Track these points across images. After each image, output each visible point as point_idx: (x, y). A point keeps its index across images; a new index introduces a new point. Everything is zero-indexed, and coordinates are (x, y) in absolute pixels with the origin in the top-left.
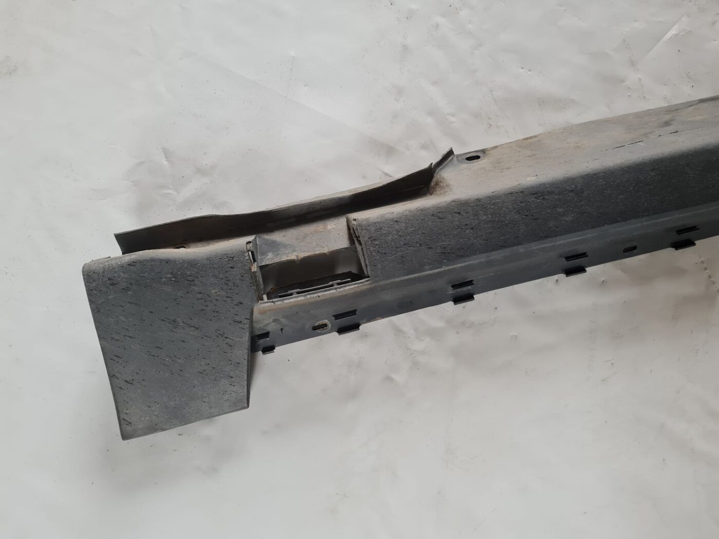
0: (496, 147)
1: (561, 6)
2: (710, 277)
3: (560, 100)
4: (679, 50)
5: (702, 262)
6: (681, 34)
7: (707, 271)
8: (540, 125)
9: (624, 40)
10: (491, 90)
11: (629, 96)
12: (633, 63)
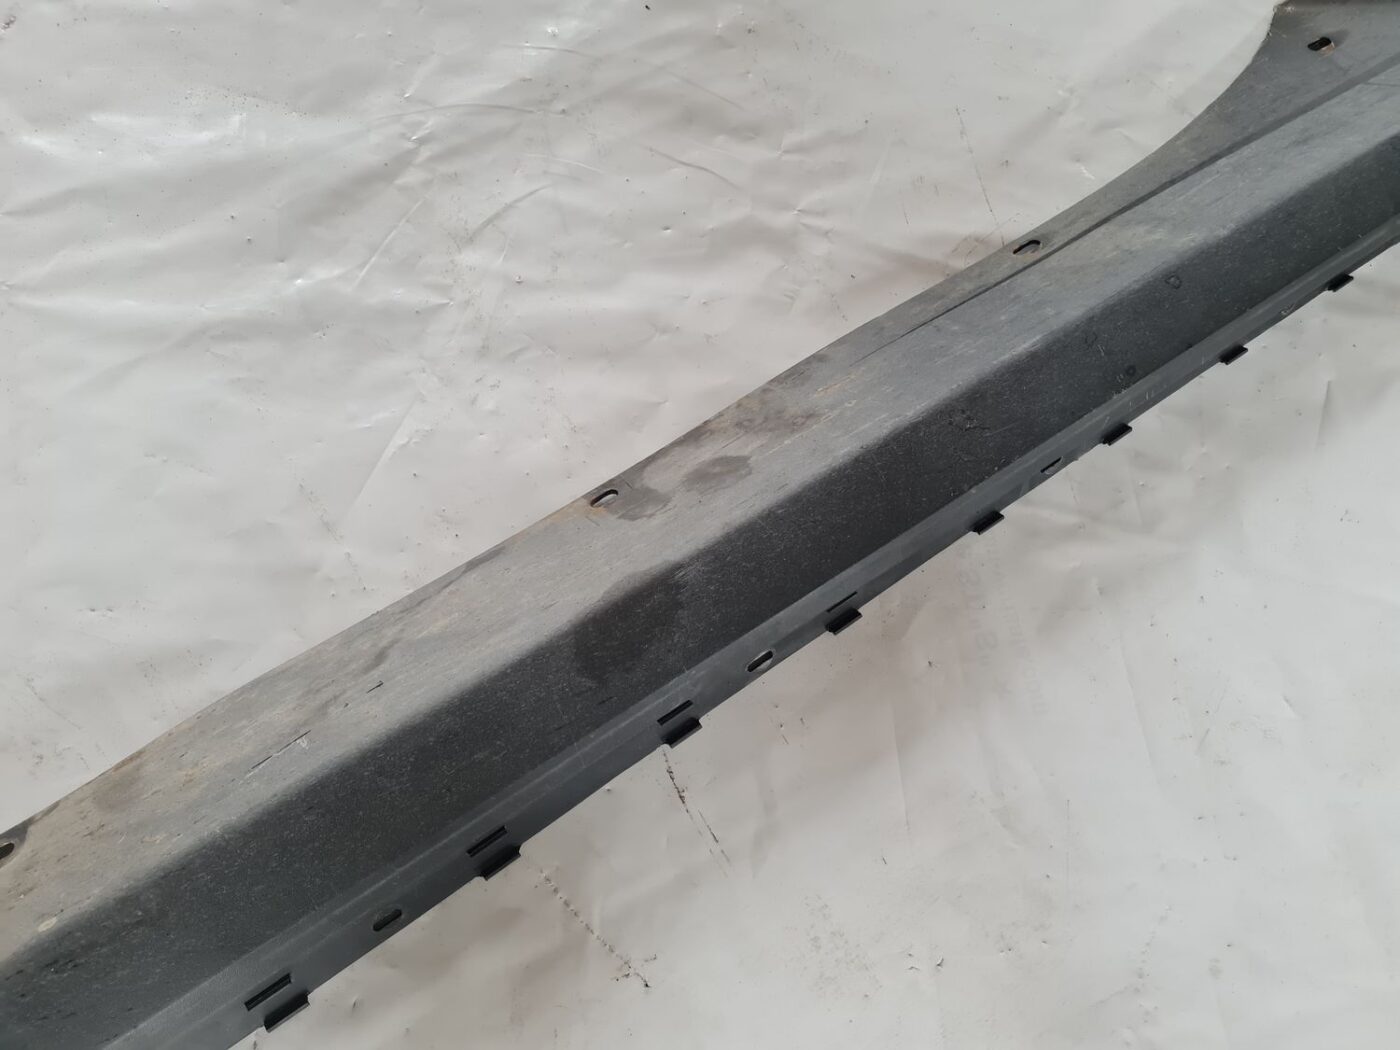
0: (55, 806)
1: (153, 456)
2: (567, 904)
3: (189, 651)
4: (415, 475)
5: (548, 880)
6: (414, 440)
7: (559, 895)
8: (155, 719)
9: (301, 486)
10: (28, 680)
11: (333, 595)
12: (328, 527)
